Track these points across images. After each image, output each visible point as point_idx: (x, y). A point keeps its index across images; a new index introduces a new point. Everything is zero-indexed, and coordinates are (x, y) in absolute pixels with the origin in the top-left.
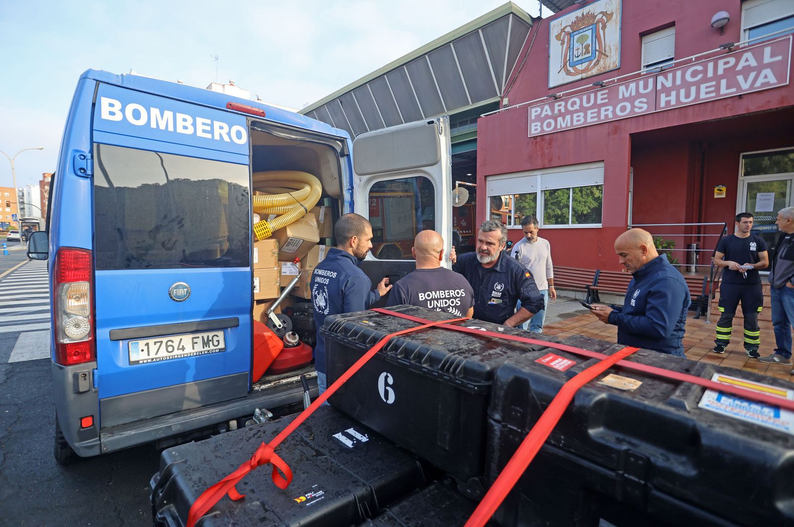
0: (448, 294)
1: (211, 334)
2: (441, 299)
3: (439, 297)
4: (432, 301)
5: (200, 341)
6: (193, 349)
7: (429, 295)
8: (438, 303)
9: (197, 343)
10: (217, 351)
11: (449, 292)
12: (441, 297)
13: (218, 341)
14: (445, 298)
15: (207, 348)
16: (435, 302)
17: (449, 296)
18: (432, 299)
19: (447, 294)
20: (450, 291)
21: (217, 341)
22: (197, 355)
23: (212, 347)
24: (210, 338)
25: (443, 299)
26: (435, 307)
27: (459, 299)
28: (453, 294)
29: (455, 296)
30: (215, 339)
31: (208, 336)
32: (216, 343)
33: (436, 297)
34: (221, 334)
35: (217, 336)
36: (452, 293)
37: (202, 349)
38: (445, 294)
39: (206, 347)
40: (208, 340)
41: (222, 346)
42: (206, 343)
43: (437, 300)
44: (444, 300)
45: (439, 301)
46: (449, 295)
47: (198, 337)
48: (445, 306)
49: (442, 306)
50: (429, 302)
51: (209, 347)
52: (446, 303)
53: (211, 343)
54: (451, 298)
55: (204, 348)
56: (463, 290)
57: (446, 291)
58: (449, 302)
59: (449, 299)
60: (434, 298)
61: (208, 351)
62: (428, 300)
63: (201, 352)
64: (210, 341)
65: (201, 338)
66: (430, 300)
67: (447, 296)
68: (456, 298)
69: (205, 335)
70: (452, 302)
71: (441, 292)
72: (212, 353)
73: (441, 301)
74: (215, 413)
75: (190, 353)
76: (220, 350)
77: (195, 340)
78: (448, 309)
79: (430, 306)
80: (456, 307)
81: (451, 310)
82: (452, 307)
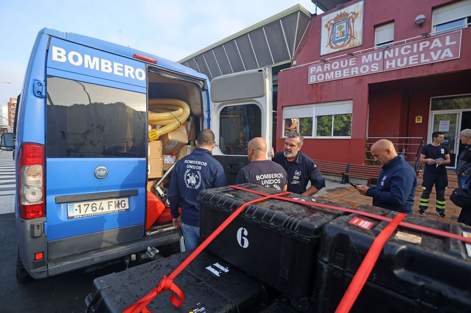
0: (273, 176)
1: (120, 200)
5: (113, 204)
6: (109, 209)
7: (262, 177)
8: (268, 182)
9: (111, 205)
10: (124, 210)
11: (274, 175)
12: (269, 178)
13: (125, 204)
14: (272, 179)
16: (266, 181)
18: (264, 179)
19: (272, 176)
21: (124, 204)
22: (111, 213)
23: (121, 208)
24: (120, 203)
25: (270, 179)
26: (266, 184)
27: (280, 179)
28: (276, 176)
30: (123, 203)
31: (118, 201)
32: (123, 206)
34: (126, 200)
35: (124, 201)
38: (271, 176)
39: (117, 208)
41: (127, 207)
42: (117, 206)
43: (267, 179)
44: (271, 180)
45: (268, 180)
47: (112, 202)
48: (271, 183)
49: (270, 183)
50: (262, 181)
51: (119, 208)
52: (272, 182)
53: (120, 205)
55: (115, 208)
56: (282, 174)
57: (272, 174)
58: (274, 181)
59: (274, 179)
60: (265, 178)
61: (119, 210)
63: (114, 211)
64: (120, 204)
65: (114, 202)
66: (263, 180)
67: (272, 178)
70: (276, 181)
71: (269, 175)
72: (121, 212)
73: (269, 180)
74: (122, 250)
75: (107, 212)
76: (126, 210)
77: (110, 204)
78: (273, 185)
79: (263, 184)
80: (278, 184)
81: (275, 186)
82: (276, 184)
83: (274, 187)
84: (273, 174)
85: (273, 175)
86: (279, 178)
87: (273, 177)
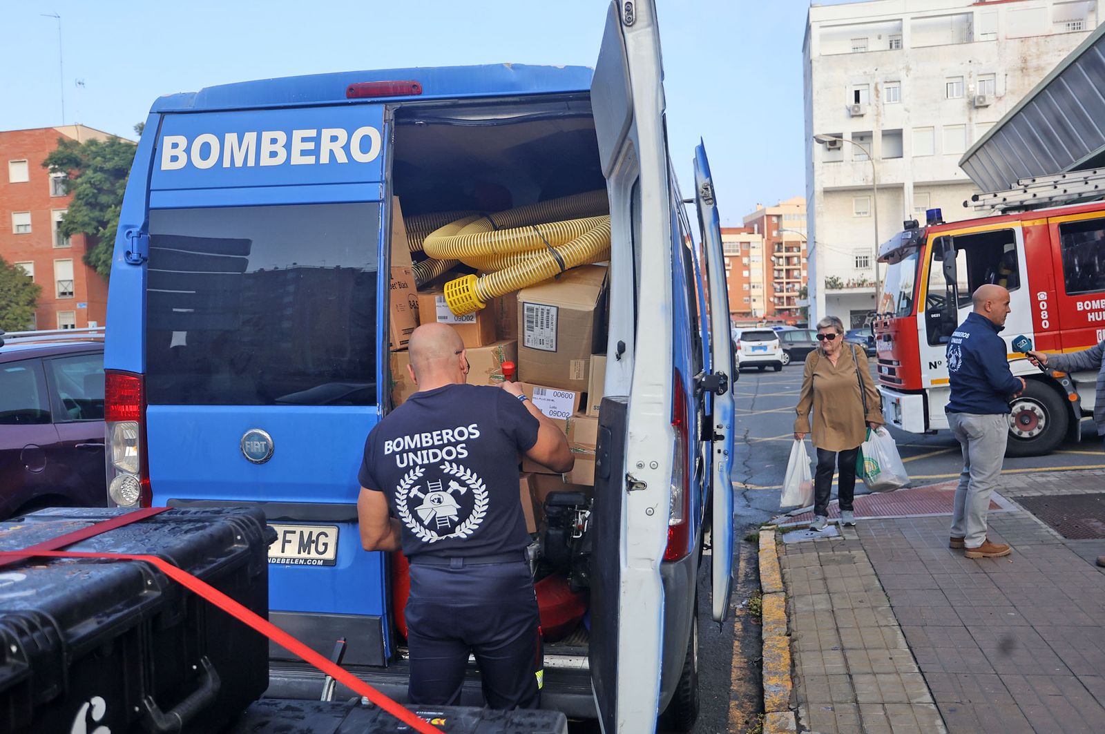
0: (440, 437)
1: (316, 530)
2: (422, 448)
3: (419, 446)
4: (405, 455)
5: (295, 539)
6: (283, 552)
7: (398, 445)
8: (417, 457)
9: (290, 542)
10: (321, 563)
11: (441, 435)
12: (425, 445)
13: (326, 545)
14: (433, 447)
15: (304, 555)
16: (411, 455)
17: (441, 442)
18: (404, 451)
19: (436, 438)
20: (444, 432)
21: (324, 544)
22: (285, 564)
23: (314, 555)
24: (314, 538)
25: (427, 448)
26: (411, 464)
27: (464, 445)
28: (449, 437)
29: (453, 440)
30: (322, 539)
31: (311, 533)
32: (321, 548)
33: (413, 446)
34: (332, 531)
35: (326, 536)
36: (448, 435)
37: (296, 555)
38: (432, 438)
39: (304, 552)
40: (310, 541)
41: (330, 555)
42: (304, 546)
43: (415, 451)
44: (431, 451)
45: (419, 453)
46: (442, 439)
47: (294, 532)
48: (432, 461)
49: (426, 461)
50: (398, 456)
51: (309, 553)
52: (435, 456)
53: (313, 546)
54: (443, 446)
55: (299, 553)
56: (475, 425)
57: (435, 433)
58: (442, 454)
59: (441, 447)
60: (407, 448)
61: (306, 560)
62: (397, 453)
63: (294, 560)
64: (313, 542)
65: (298, 534)
66: (401, 453)
67: (436, 443)
68: (455, 445)
69: (306, 530)
70: (449, 453)
71: (423, 435)
72: (311, 565)
73: (425, 452)
74: (300, 680)
75: (277, 558)
76: (327, 563)
77: (289, 537)
78: (442, 467)
79: (400, 466)
80: (458, 461)
81: (449, 468)
82: (450, 462)
83: (445, 471)
84: (439, 432)
85: (438, 435)
86: (458, 443)
87: (438, 440)
